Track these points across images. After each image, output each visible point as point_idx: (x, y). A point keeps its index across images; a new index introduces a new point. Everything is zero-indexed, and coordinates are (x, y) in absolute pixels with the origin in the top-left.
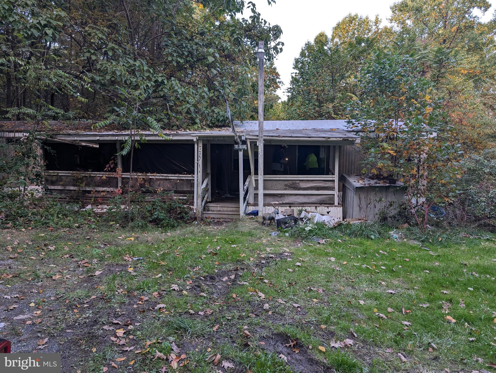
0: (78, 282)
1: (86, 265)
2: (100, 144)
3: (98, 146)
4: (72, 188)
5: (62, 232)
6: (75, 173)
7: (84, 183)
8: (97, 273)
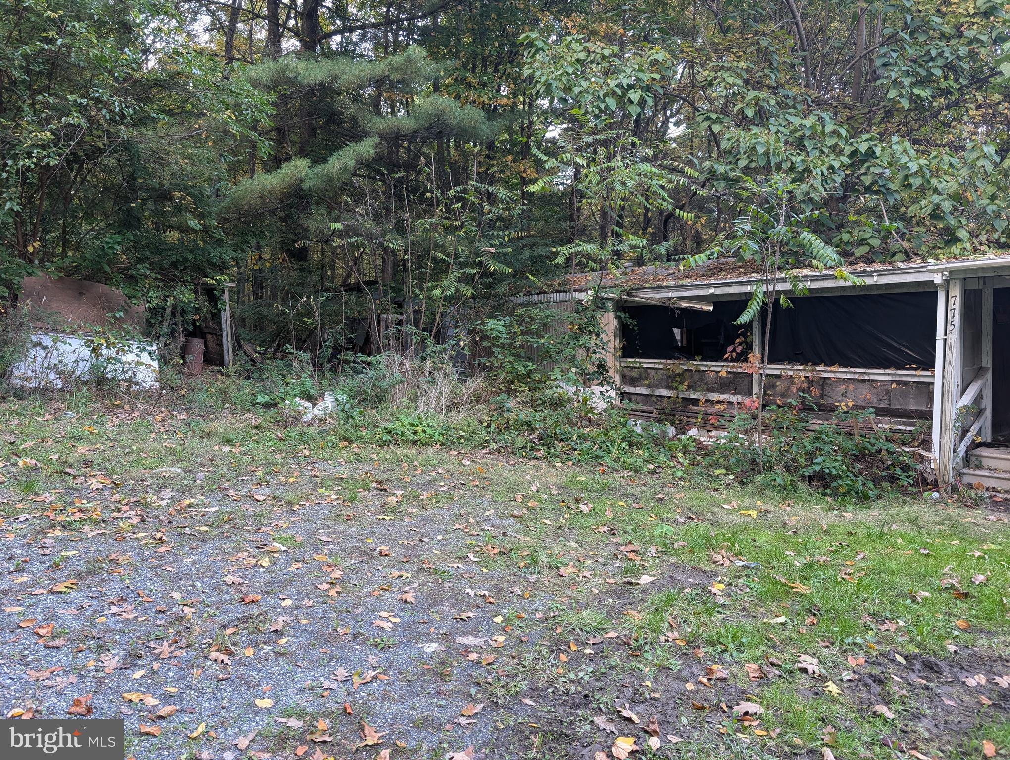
0: (600, 591)
1: (631, 555)
2: (715, 304)
3: (711, 308)
4: (665, 393)
5: (618, 479)
6: (670, 364)
7: (686, 384)
8: (645, 580)
